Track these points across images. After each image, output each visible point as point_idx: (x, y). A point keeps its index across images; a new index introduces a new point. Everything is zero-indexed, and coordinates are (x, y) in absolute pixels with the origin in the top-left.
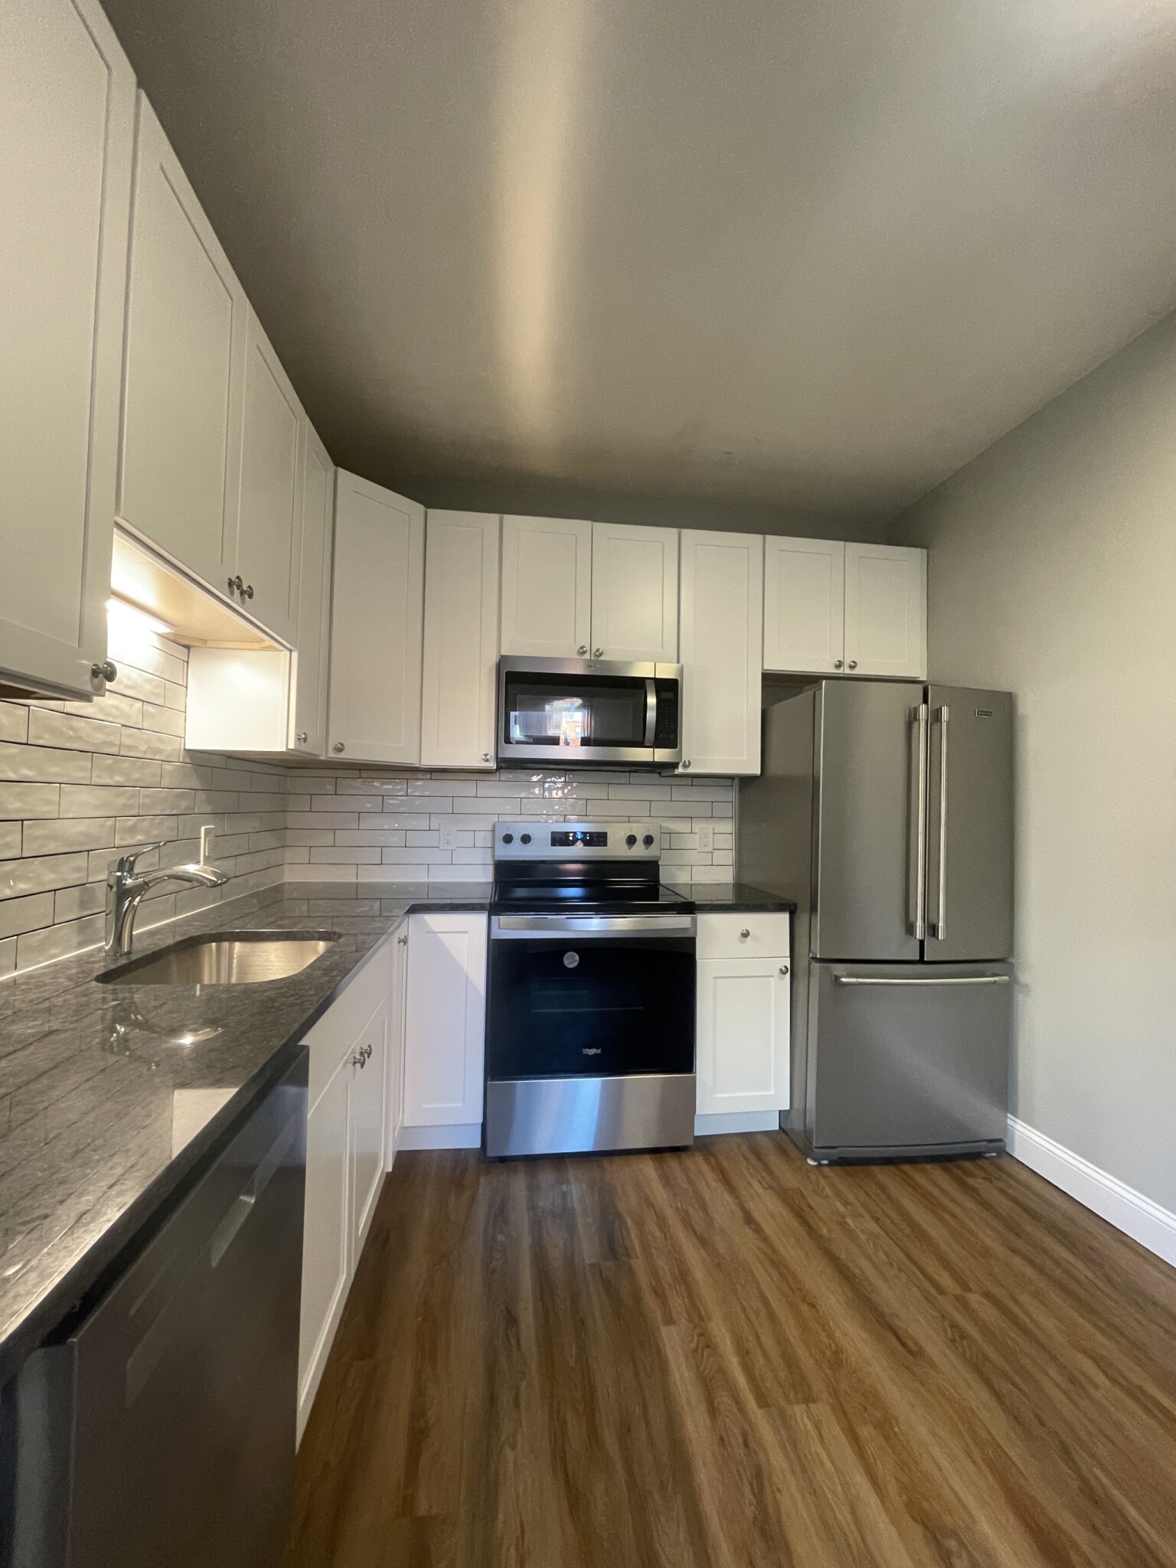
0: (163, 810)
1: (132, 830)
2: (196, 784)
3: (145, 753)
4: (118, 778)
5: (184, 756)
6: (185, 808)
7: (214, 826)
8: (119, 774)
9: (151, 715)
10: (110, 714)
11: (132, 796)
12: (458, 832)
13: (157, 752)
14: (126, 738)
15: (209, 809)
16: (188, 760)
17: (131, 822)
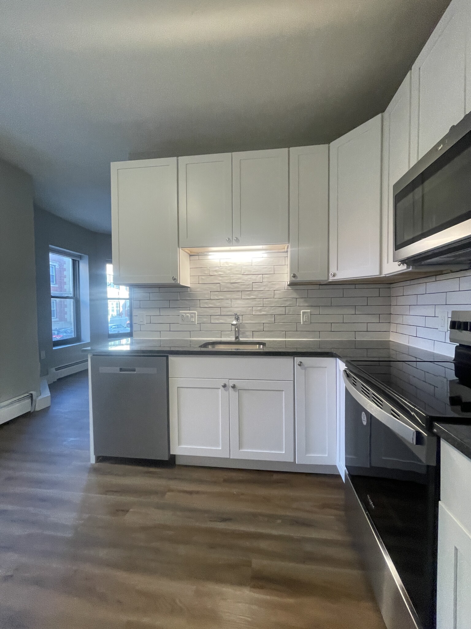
0: (276, 305)
1: (260, 311)
2: (295, 295)
3: (265, 289)
4: (252, 297)
5: (288, 288)
6: (289, 304)
7: (310, 311)
8: (253, 295)
9: (267, 277)
10: (247, 280)
11: (259, 301)
12: (448, 319)
13: (271, 288)
14: (255, 286)
15: (306, 305)
16: (290, 288)
17: (259, 308)
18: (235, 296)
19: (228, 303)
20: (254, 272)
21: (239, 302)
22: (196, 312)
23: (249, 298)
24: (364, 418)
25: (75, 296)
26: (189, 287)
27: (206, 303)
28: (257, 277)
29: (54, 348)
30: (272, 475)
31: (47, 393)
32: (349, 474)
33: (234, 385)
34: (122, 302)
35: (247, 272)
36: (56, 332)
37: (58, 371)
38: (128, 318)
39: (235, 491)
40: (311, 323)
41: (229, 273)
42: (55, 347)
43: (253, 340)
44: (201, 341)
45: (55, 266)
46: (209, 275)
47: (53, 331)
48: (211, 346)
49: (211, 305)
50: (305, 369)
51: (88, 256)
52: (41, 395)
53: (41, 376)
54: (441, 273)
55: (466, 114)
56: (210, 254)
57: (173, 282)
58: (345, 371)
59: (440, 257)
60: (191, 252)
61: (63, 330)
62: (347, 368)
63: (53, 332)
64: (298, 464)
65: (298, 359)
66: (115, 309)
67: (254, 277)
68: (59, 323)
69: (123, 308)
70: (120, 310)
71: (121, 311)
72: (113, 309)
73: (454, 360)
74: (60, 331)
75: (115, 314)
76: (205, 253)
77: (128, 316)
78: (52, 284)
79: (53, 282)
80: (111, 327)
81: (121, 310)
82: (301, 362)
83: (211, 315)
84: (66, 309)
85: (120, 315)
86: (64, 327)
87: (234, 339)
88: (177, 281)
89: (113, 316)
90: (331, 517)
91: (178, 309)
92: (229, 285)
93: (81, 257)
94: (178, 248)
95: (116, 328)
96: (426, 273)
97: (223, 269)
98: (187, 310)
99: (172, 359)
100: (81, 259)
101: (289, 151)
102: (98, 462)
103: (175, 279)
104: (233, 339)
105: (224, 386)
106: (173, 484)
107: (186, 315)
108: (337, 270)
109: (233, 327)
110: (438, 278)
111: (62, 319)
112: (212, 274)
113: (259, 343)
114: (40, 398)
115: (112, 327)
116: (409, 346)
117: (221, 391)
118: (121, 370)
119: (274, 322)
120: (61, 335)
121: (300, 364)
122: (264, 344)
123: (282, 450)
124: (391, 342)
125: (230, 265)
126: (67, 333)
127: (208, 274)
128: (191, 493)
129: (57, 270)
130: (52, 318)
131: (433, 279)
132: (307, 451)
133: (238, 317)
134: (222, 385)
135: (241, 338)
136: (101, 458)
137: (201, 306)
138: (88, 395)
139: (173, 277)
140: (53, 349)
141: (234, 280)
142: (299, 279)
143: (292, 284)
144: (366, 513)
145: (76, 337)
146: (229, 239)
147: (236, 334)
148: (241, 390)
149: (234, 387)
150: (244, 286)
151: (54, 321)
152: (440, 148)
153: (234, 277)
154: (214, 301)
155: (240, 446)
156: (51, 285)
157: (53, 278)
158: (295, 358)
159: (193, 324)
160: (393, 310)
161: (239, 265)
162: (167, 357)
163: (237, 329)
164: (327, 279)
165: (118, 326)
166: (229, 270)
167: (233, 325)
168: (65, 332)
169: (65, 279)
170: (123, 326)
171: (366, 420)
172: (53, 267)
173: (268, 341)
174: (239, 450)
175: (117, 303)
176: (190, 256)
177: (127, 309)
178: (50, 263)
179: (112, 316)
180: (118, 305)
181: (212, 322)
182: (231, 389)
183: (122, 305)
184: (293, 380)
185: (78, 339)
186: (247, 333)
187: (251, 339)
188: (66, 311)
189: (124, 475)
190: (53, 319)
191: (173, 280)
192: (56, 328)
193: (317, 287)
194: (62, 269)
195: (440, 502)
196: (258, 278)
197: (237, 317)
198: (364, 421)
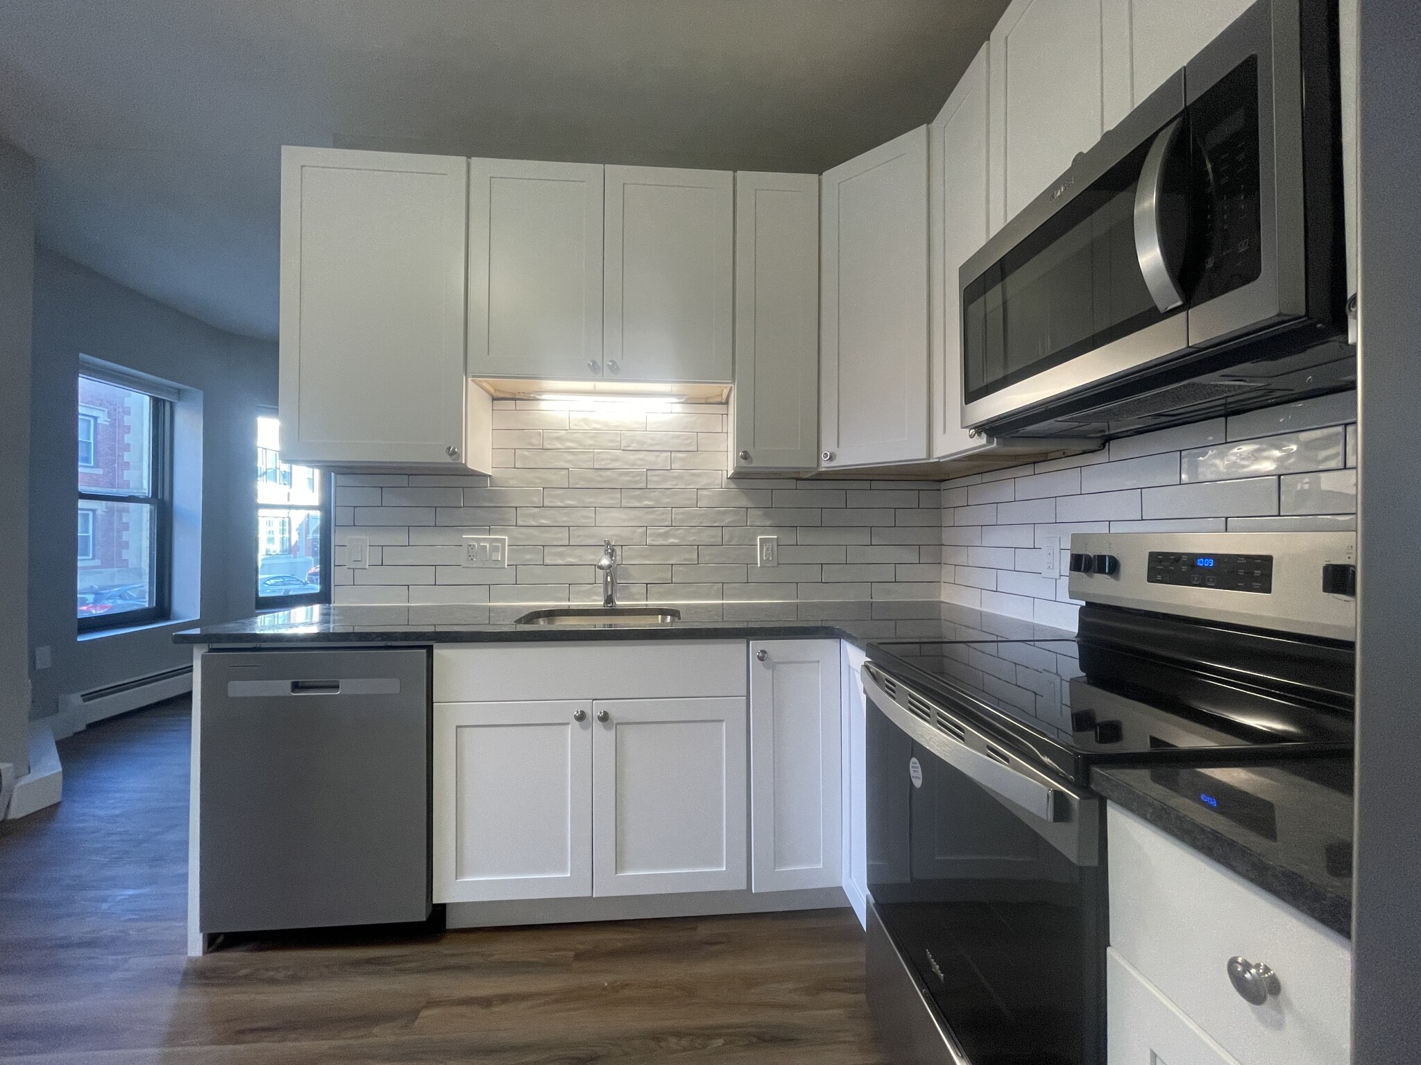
0: (701, 523)
1: (665, 535)
2: (744, 502)
3: (676, 485)
4: (647, 503)
5: (728, 484)
6: (732, 522)
7: (776, 537)
8: (649, 499)
9: (681, 459)
10: (635, 465)
11: (663, 514)
12: (1060, 552)
13: (690, 484)
14: (653, 477)
15: (768, 523)
16: (733, 486)
17: (663, 530)
18: (605, 499)
19: (586, 517)
20: (651, 445)
21: (615, 514)
22: (506, 537)
23: (638, 505)
24: (914, 771)
25: (157, 496)
26: (490, 476)
27: (534, 516)
28: (658, 456)
29: (80, 639)
30: (695, 929)
31: (51, 766)
32: (877, 904)
33: (606, 713)
34: (298, 517)
35: (634, 445)
36: (90, 598)
37: (87, 703)
38: (313, 559)
39: (605, 980)
40: (778, 564)
41: (590, 445)
42: (82, 636)
43: (647, 605)
44: (518, 609)
45: (96, 418)
46: (541, 447)
47: (80, 593)
48: (544, 621)
49: (544, 522)
50: (773, 666)
51: (202, 392)
52: (30, 772)
53: (33, 717)
54: (1044, 458)
55: (1105, 132)
56: (543, 397)
57: (448, 460)
58: (866, 667)
59: (1055, 419)
60: (495, 390)
61: (115, 590)
62: (870, 660)
63: (78, 596)
64: (756, 894)
65: (756, 646)
66: (278, 537)
67: (650, 457)
68: (101, 573)
69: (299, 534)
70: (290, 539)
71: (293, 543)
72: (271, 536)
73: (1077, 636)
74: (102, 594)
75: (276, 548)
76: (532, 395)
77: (314, 554)
78: (82, 466)
79: (87, 460)
80: (265, 583)
81: (295, 538)
82: (764, 652)
83: (544, 546)
84: (125, 536)
85: (289, 550)
86: (116, 583)
87: (602, 603)
88: (458, 459)
89: (270, 555)
90: (835, 1011)
91: (457, 529)
92: (590, 474)
93: (179, 393)
94: (464, 377)
95: (280, 584)
96: (1016, 457)
97: (575, 436)
98: (482, 532)
99: (442, 653)
100: (179, 399)
101: (734, 179)
102: (211, 952)
103: (454, 453)
104: (599, 603)
105: (581, 717)
106: (443, 985)
107: (479, 544)
108: (838, 447)
109: (600, 573)
110: (1040, 468)
111: (113, 560)
112: (549, 447)
113: (663, 612)
114: (24, 781)
115: (268, 582)
116: (981, 612)
117: (572, 730)
118: (296, 686)
119: (696, 562)
120: (109, 603)
121: (762, 657)
122: (674, 613)
123: (720, 865)
124: (942, 605)
125: (595, 425)
126: (126, 599)
127: (540, 445)
128: (487, 1002)
129: (100, 428)
130: (79, 558)
131: (1029, 470)
132: (779, 859)
133: (613, 550)
134: (575, 716)
135: (619, 599)
136: (220, 940)
137: (520, 523)
138: (188, 765)
139: (449, 448)
140: (78, 640)
141: (603, 463)
142: (757, 463)
143: (739, 476)
144: (921, 992)
145: (154, 608)
146: (594, 362)
147: (606, 590)
148: (622, 724)
149: (604, 718)
150: (627, 478)
151: (84, 568)
152: (1059, 194)
153: (604, 456)
154: (553, 512)
155: (618, 866)
156: (80, 470)
157: (88, 451)
158: (751, 642)
159: (498, 566)
160: (948, 536)
161: (616, 426)
162: (430, 650)
163: (609, 579)
164: (816, 466)
165: (286, 580)
166: (592, 438)
167: (601, 567)
168: (121, 597)
169: (126, 454)
170: (298, 580)
171: (921, 776)
172: (89, 421)
173: (684, 605)
174: (616, 874)
175: (283, 521)
176: (494, 399)
177: (310, 537)
178: (81, 410)
179: (267, 555)
180: (286, 525)
181: (547, 561)
182: (597, 725)
183: (298, 527)
184: (745, 694)
185: (162, 609)
186: (635, 589)
187: (642, 603)
188: (125, 538)
189: (295, 979)
190: (82, 562)
191: (448, 456)
192: (92, 587)
193: (792, 484)
194: (117, 426)
195: (1109, 949)
196: (661, 460)
197: (609, 551)
198: (916, 777)
